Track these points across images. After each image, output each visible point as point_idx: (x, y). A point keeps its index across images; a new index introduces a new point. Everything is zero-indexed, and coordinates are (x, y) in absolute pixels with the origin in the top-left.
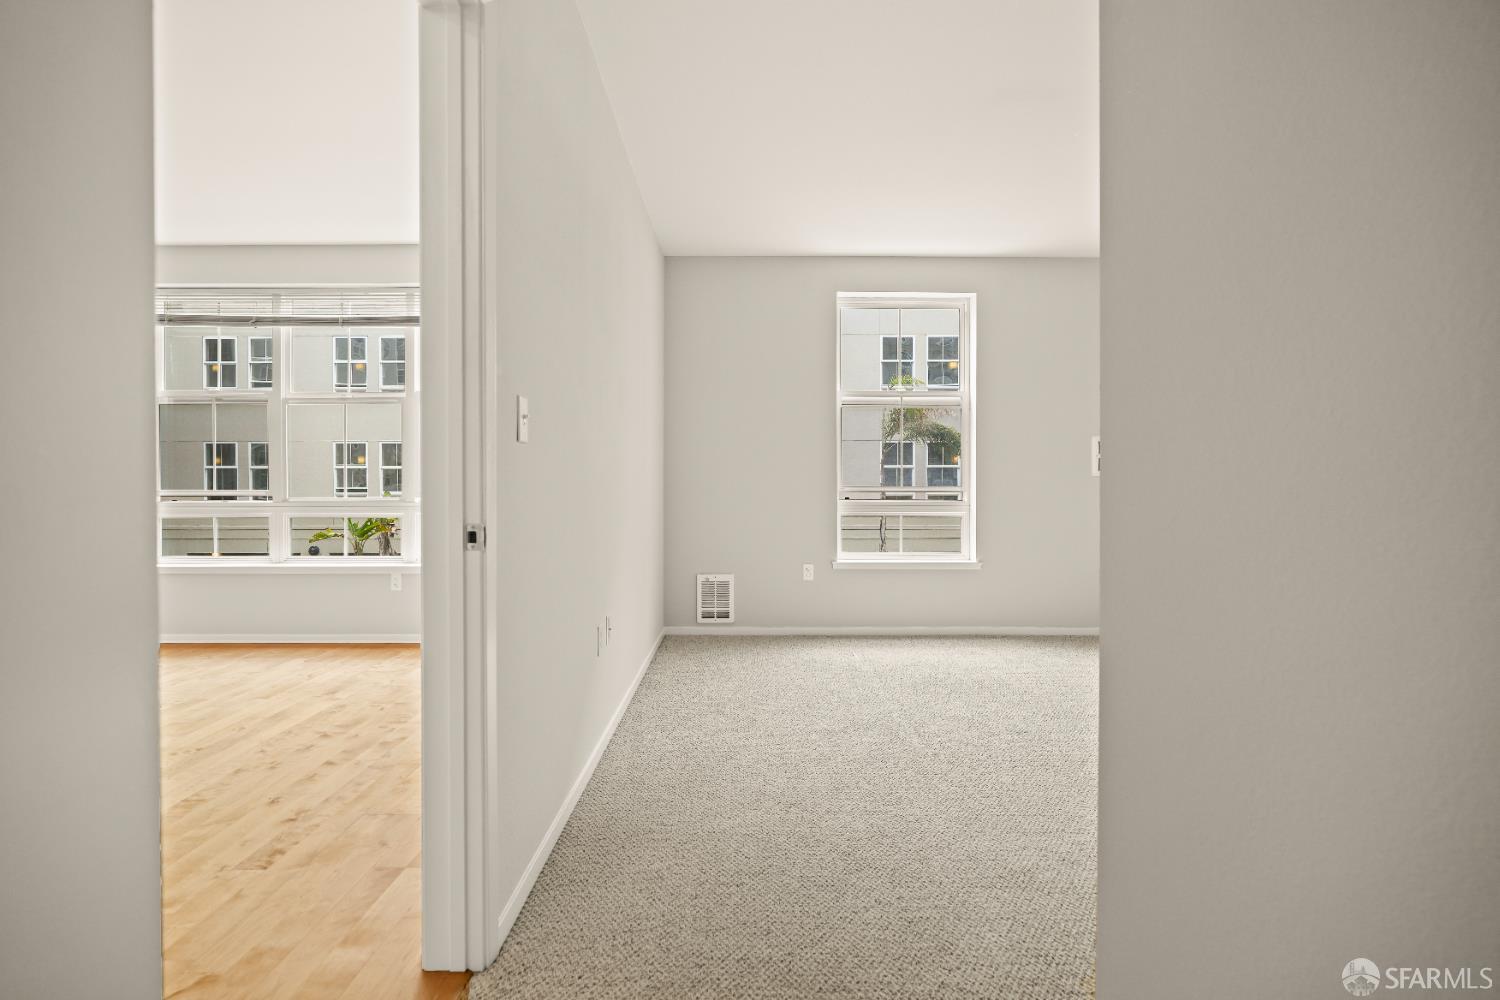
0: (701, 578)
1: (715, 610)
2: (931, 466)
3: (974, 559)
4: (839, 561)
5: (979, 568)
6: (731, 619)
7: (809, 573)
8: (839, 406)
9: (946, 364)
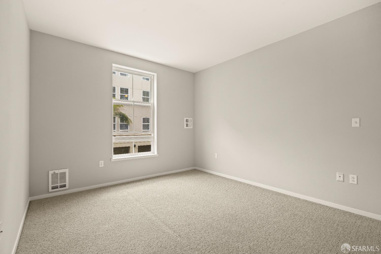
0: (51, 173)
1: (59, 185)
2: (121, 123)
3: (156, 153)
4: (113, 158)
5: (158, 156)
6: (67, 187)
7: (102, 164)
8: (113, 104)
9: (125, 95)
